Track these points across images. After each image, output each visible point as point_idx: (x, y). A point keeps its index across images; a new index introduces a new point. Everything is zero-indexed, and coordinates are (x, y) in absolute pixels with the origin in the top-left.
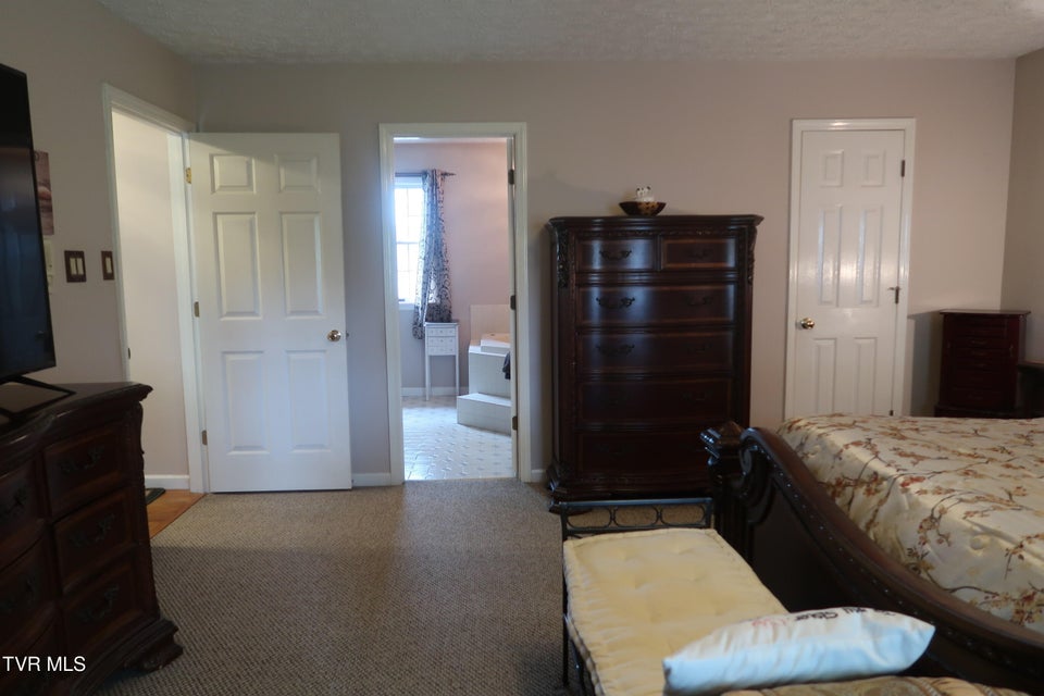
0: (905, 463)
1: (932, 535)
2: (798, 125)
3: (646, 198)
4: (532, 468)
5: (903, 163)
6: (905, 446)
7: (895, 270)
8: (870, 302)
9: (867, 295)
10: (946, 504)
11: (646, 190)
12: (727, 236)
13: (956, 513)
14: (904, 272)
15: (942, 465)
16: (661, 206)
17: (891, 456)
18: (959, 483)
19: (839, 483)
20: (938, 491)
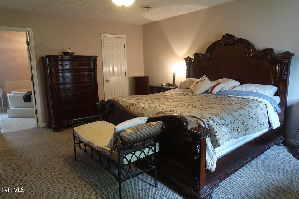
0: (137, 101)
1: (143, 110)
2: (102, 35)
3: (70, 51)
4: (43, 123)
5: (124, 45)
6: (136, 99)
7: (124, 68)
8: (120, 75)
9: (120, 74)
10: (145, 105)
11: (69, 49)
12: (91, 61)
13: (146, 106)
14: (126, 69)
15: (142, 100)
16: (74, 53)
17: (134, 100)
18: (146, 102)
19: (127, 106)
20: (143, 104)
